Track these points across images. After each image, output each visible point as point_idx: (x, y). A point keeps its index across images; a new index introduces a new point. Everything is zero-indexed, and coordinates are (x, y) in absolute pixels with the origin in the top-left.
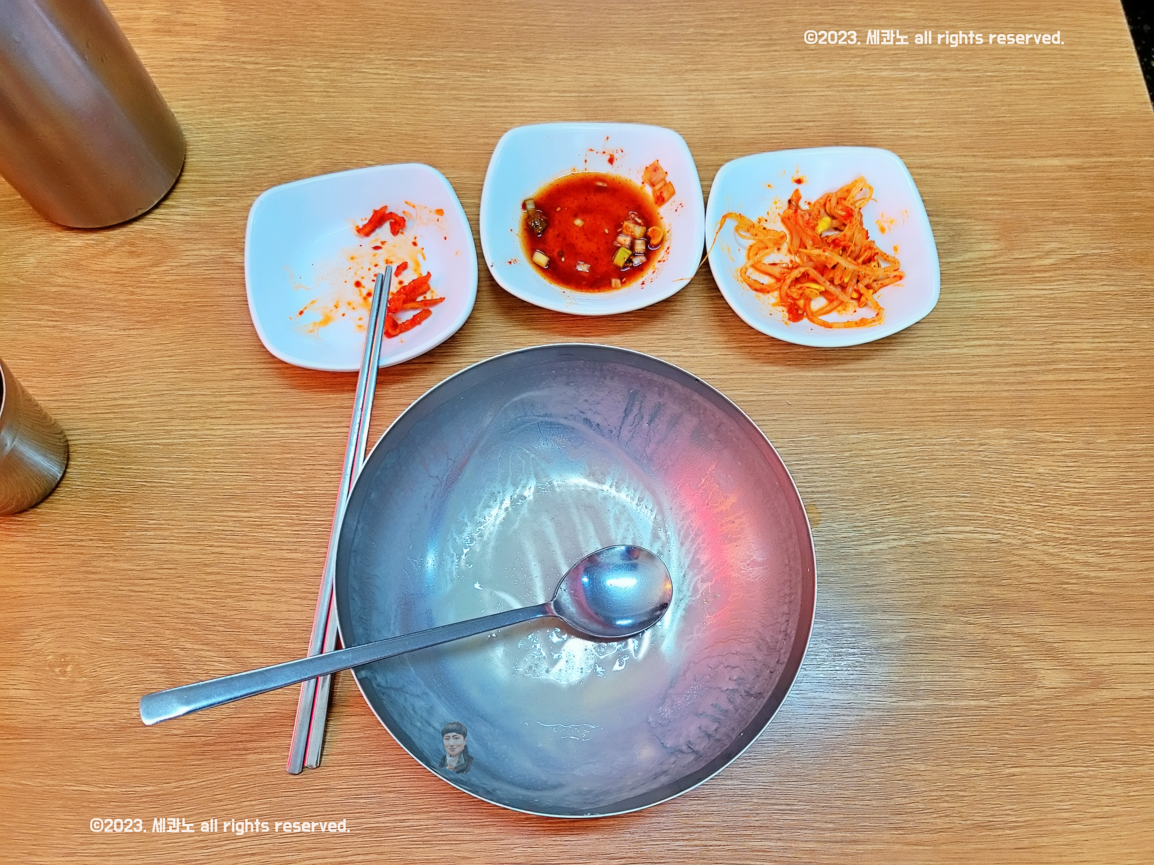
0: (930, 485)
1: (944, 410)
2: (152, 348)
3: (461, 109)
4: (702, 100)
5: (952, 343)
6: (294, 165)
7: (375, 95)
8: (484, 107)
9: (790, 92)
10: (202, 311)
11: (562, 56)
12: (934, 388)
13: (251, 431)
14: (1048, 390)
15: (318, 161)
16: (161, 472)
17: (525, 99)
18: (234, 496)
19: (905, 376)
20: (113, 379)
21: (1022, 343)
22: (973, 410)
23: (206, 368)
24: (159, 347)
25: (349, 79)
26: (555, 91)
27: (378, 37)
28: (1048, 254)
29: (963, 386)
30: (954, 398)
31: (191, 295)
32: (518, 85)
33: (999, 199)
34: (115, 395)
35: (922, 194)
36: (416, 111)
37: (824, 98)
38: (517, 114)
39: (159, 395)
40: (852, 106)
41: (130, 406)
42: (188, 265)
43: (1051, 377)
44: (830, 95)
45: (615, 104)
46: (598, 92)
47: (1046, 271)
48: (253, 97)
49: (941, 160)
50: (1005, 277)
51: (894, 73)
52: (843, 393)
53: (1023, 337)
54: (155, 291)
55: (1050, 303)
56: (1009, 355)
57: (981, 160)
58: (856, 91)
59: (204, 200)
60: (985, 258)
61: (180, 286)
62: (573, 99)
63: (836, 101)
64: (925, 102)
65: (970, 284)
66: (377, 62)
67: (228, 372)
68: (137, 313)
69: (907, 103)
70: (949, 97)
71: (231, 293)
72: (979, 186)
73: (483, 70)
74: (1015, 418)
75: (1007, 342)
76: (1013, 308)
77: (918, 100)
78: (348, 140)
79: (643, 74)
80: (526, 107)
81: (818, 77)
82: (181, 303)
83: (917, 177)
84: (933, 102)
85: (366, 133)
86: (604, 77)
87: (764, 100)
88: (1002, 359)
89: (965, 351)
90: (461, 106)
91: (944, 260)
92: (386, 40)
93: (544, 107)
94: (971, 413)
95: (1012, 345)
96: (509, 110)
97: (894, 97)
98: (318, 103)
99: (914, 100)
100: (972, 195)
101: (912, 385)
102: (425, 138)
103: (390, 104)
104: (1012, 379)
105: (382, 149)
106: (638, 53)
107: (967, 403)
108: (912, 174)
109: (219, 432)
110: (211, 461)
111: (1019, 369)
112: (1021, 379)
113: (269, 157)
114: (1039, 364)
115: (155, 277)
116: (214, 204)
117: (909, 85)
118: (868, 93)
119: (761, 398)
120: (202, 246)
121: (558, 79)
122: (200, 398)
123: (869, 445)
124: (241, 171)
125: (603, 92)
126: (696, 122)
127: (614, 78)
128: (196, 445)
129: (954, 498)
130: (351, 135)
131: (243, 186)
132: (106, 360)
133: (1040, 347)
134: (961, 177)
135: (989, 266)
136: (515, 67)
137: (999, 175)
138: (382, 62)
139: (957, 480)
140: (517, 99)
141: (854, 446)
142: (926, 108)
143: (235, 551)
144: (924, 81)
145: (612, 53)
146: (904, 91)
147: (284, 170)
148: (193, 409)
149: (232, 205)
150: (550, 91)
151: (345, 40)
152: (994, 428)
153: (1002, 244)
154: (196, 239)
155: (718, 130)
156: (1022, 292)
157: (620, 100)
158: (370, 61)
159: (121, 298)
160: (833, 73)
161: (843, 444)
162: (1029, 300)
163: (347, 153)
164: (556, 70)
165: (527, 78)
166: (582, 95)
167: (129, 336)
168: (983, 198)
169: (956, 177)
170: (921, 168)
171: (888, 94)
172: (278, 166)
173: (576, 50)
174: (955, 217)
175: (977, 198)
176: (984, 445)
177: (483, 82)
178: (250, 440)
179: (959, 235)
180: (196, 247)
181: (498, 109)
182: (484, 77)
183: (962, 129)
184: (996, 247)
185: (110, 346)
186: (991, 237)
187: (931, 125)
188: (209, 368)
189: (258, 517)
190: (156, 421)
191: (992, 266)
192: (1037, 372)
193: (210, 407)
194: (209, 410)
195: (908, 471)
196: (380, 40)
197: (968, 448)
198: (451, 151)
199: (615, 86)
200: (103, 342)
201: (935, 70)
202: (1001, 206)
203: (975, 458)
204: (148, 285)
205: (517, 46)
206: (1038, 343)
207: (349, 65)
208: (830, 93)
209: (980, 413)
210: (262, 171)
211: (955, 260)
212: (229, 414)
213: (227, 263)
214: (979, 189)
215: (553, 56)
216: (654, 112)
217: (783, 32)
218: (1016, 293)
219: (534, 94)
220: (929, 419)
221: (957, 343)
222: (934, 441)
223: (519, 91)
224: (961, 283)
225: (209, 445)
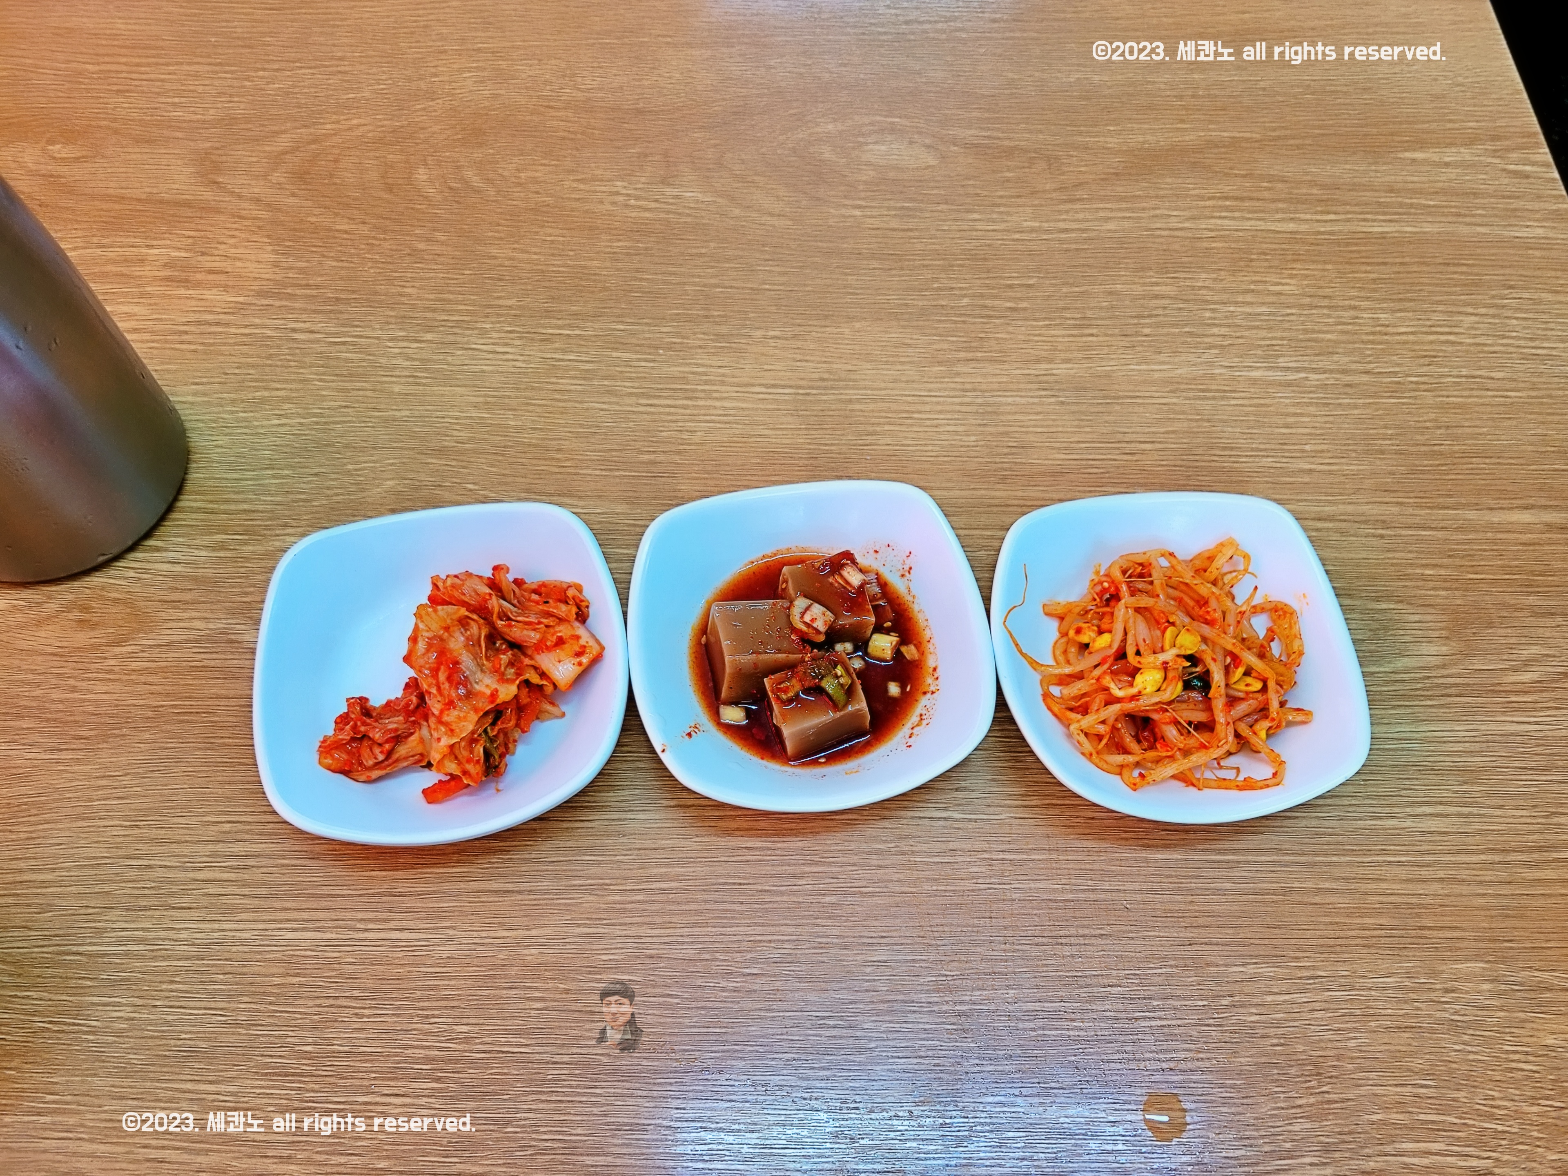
0: (1368, 1063)
1: (1381, 927)
2: (93, 782)
3: (617, 407)
4: (981, 405)
5: (1388, 810)
6: (353, 488)
7: (487, 384)
8: (651, 405)
9: (1114, 398)
10: (181, 722)
11: (772, 333)
12: (1363, 887)
13: (238, 934)
14: (1550, 896)
15: (391, 483)
16: (80, 1006)
17: (715, 395)
18: (193, 1054)
19: (1315, 864)
20: (22, 835)
21: (1498, 812)
22: (1430, 928)
23: (176, 820)
24: (104, 782)
25: (450, 359)
26: (760, 385)
27: (499, 298)
28: (1528, 663)
29: (1410, 886)
30: (1397, 906)
31: (168, 695)
32: (705, 374)
33: (1443, 572)
34: (22, 865)
35: (1323, 561)
36: (549, 409)
37: (1165, 408)
38: (702, 418)
39: (92, 866)
40: (1209, 421)
41: (44, 884)
42: (169, 644)
43: (1550, 874)
44: (1175, 404)
45: (850, 407)
46: (825, 388)
47: (1526, 693)
48: (301, 381)
49: (1350, 508)
50: (1462, 699)
51: (1270, 373)
52: (1215, 892)
53: (1501, 802)
54: (110, 687)
55: (1538, 745)
56: (1480, 833)
57: (1410, 511)
58: (1214, 398)
59: (207, 540)
60: (1429, 668)
61: (151, 679)
62: (786, 397)
63: (1183, 413)
64: (1319, 419)
65: (1409, 711)
66: (495, 335)
67: (212, 828)
68: (75, 722)
69: (1291, 420)
70: (1356, 412)
71: (232, 693)
72: (1410, 552)
73: (652, 351)
74: (1498, 945)
75: (1475, 810)
76: (1479, 753)
77: (1309, 415)
78: (441, 452)
79: (893, 363)
80: (715, 408)
81: (1157, 375)
82: (149, 707)
83: (1314, 534)
84: (1331, 419)
85: (470, 440)
86: (835, 366)
87: (1075, 408)
88: (1470, 840)
89: (1408, 823)
90: (617, 404)
91: (1365, 670)
92: (509, 303)
93: (743, 409)
94: (1426, 933)
95: (1483, 816)
96: (688, 412)
97: (1272, 409)
98: (399, 394)
99: (1301, 415)
100: (1400, 565)
101: (1327, 879)
102: (559, 450)
103: (509, 397)
104: (1489, 876)
105: (492, 466)
106: (886, 332)
107: (1418, 915)
108: (1305, 529)
109: (184, 935)
110: (164, 986)
111: (1497, 858)
112: (1503, 875)
113: (316, 475)
114: (1530, 850)
115: (113, 662)
116: (222, 546)
117: (1294, 392)
118: (1233, 402)
119: (1082, 896)
120: (194, 614)
121: (766, 367)
122: (160, 873)
123: (1261, 985)
124: (272, 495)
125: (832, 388)
126: (973, 438)
127: (850, 367)
128: (143, 958)
129: (1409, 1089)
130: (446, 444)
131: (270, 519)
132: (16, 802)
133: (1529, 820)
134: (1382, 537)
135: (1436, 681)
136: (700, 347)
137: (1440, 534)
138: (503, 335)
139: (1412, 1054)
140: (702, 395)
141: (1237, 987)
142: (1321, 428)
143: (185, 1157)
144: (1316, 386)
145: (847, 331)
146: (1288, 401)
147: (338, 495)
148: (146, 892)
149: (251, 548)
150: (753, 385)
151: (449, 301)
152: (1467, 961)
153: (1454, 646)
154: (186, 603)
155: (1006, 451)
156: (1493, 727)
157: (858, 401)
158: (484, 333)
159: (54, 696)
160: (1179, 372)
161: (1219, 983)
162: (1504, 739)
163: (438, 471)
164: (763, 355)
165: (720, 363)
166: (801, 391)
167: (58, 762)
168: (1418, 571)
169: (1374, 536)
170: (1320, 519)
171: (1263, 405)
172: (328, 488)
173: (794, 325)
174: (1377, 599)
175: (1410, 571)
176: (1453, 991)
177: (652, 368)
178: (234, 949)
179: (1386, 629)
180: (185, 615)
181: (672, 410)
182: (654, 361)
183: (1378, 462)
184: (1444, 649)
185: (25, 778)
186: (1436, 634)
187: (1329, 455)
188: (181, 820)
189: (232, 1094)
190: (82, 911)
191: (1441, 681)
192: (1528, 865)
193: (175, 889)
194: (173, 894)
195: (1329, 1035)
196: (501, 302)
197: (1425, 997)
198: (598, 472)
199: (850, 380)
200: (14, 771)
201: (1331, 371)
202: (1448, 585)
203: (1438, 1014)
204: (100, 675)
205: (706, 317)
206: (1524, 813)
207: (452, 338)
208: (1174, 400)
209: (1441, 934)
210: (303, 497)
211: (1382, 669)
212: (205, 901)
213: (232, 642)
214: (1411, 556)
215: (759, 333)
216: (909, 421)
217: (1101, 308)
218: (1483, 727)
219: (729, 388)
220: (1359, 941)
221: (1396, 810)
222: (1369, 983)
223: (706, 383)
224: (1394, 707)
225: (164, 958)
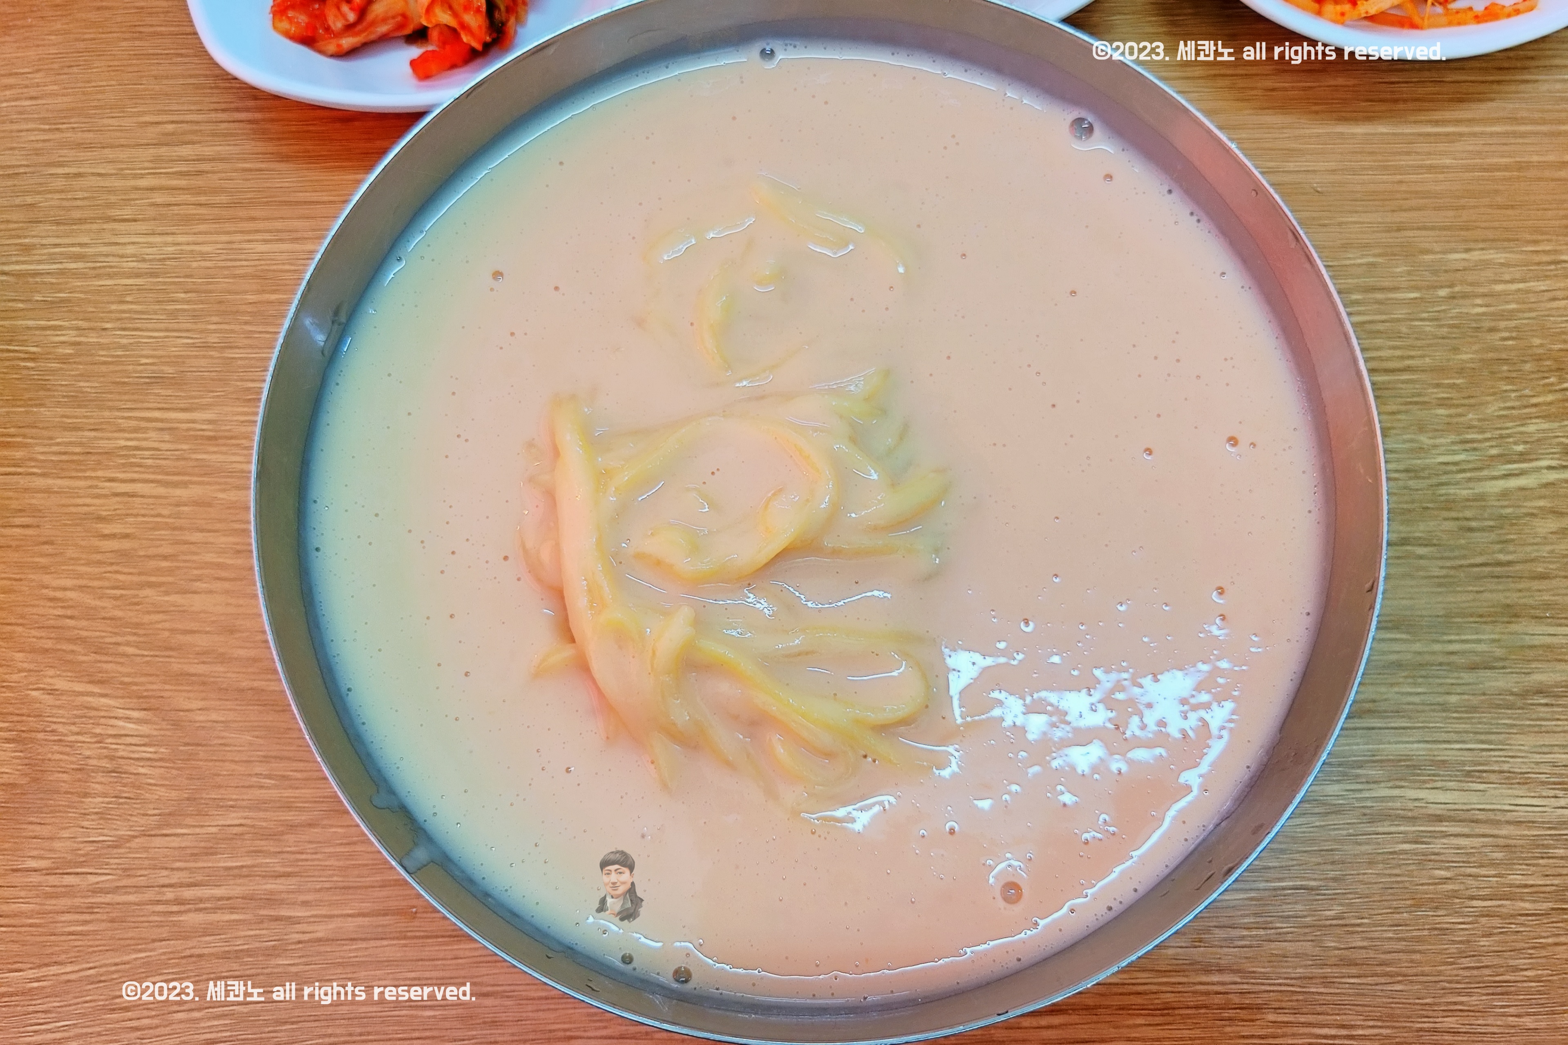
13: (197, 248)
16: (12, 331)
18: (158, 380)
23: (105, 122)
24: (10, 80)
39: (9, 176)
52: (1431, 169)
67: (151, 129)
109: (130, 250)
110: (114, 307)
122: (92, 182)
123: (1489, 273)
128: (83, 276)
141: (1458, 276)
143: (161, 491)
148: (79, 203)
161: (1435, 273)
178: (195, 264)
188: (112, 122)
189: (210, 422)
193: (113, 198)
194: (110, 205)
212: (151, 212)
225: (110, 276)
